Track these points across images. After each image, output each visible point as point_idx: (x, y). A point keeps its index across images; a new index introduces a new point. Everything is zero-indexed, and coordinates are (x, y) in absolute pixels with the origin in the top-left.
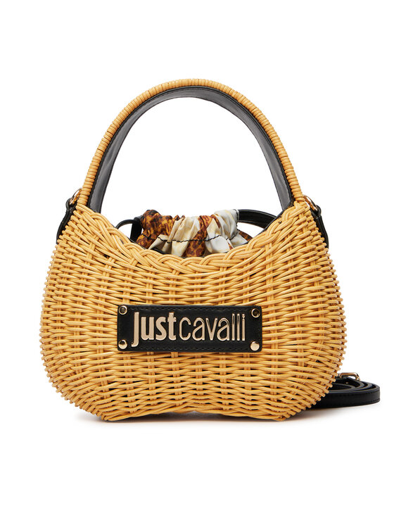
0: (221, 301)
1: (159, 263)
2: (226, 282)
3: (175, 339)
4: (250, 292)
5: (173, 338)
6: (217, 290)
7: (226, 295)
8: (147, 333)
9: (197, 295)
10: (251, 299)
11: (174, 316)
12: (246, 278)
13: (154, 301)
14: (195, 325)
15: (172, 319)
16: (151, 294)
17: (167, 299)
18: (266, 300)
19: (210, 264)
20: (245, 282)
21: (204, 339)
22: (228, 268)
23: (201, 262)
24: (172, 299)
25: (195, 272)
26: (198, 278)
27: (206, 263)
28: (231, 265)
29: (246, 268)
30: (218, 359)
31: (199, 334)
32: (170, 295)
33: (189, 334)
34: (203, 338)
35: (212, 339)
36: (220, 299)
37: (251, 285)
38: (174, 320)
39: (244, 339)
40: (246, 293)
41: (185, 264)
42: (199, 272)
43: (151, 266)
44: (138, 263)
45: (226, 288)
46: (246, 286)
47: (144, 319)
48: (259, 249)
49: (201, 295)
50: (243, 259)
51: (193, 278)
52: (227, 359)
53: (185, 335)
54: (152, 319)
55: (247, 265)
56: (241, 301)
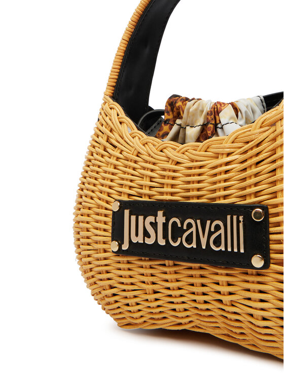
0: (219, 198)
1: (156, 151)
2: (226, 172)
3: (164, 244)
4: (256, 184)
5: (162, 242)
6: (215, 183)
7: (225, 189)
8: (137, 235)
9: (193, 190)
10: (256, 194)
11: (163, 216)
12: (250, 167)
13: (150, 196)
14: (185, 228)
15: (161, 219)
16: (147, 188)
17: (162, 194)
18: (276, 197)
19: (208, 150)
20: (249, 172)
21: (195, 247)
22: (228, 155)
23: (199, 148)
24: (167, 193)
25: (192, 161)
26: (195, 168)
27: (204, 149)
28: (232, 150)
29: (250, 153)
30: (217, 274)
31: (189, 239)
32: (165, 189)
33: (179, 239)
34: (194, 245)
35: (204, 247)
36: (218, 194)
37: (256, 175)
38: (163, 220)
39: (242, 251)
40: (250, 186)
41: (181, 151)
42: (197, 161)
43: (150, 155)
44: (139, 153)
45: (225, 181)
46: (250, 177)
47: (133, 218)
48: (267, 128)
49: (199, 190)
50: (248, 143)
51: (190, 168)
52: (227, 275)
53: (175, 240)
54: (141, 218)
55: (252, 149)
56: (244, 197)
